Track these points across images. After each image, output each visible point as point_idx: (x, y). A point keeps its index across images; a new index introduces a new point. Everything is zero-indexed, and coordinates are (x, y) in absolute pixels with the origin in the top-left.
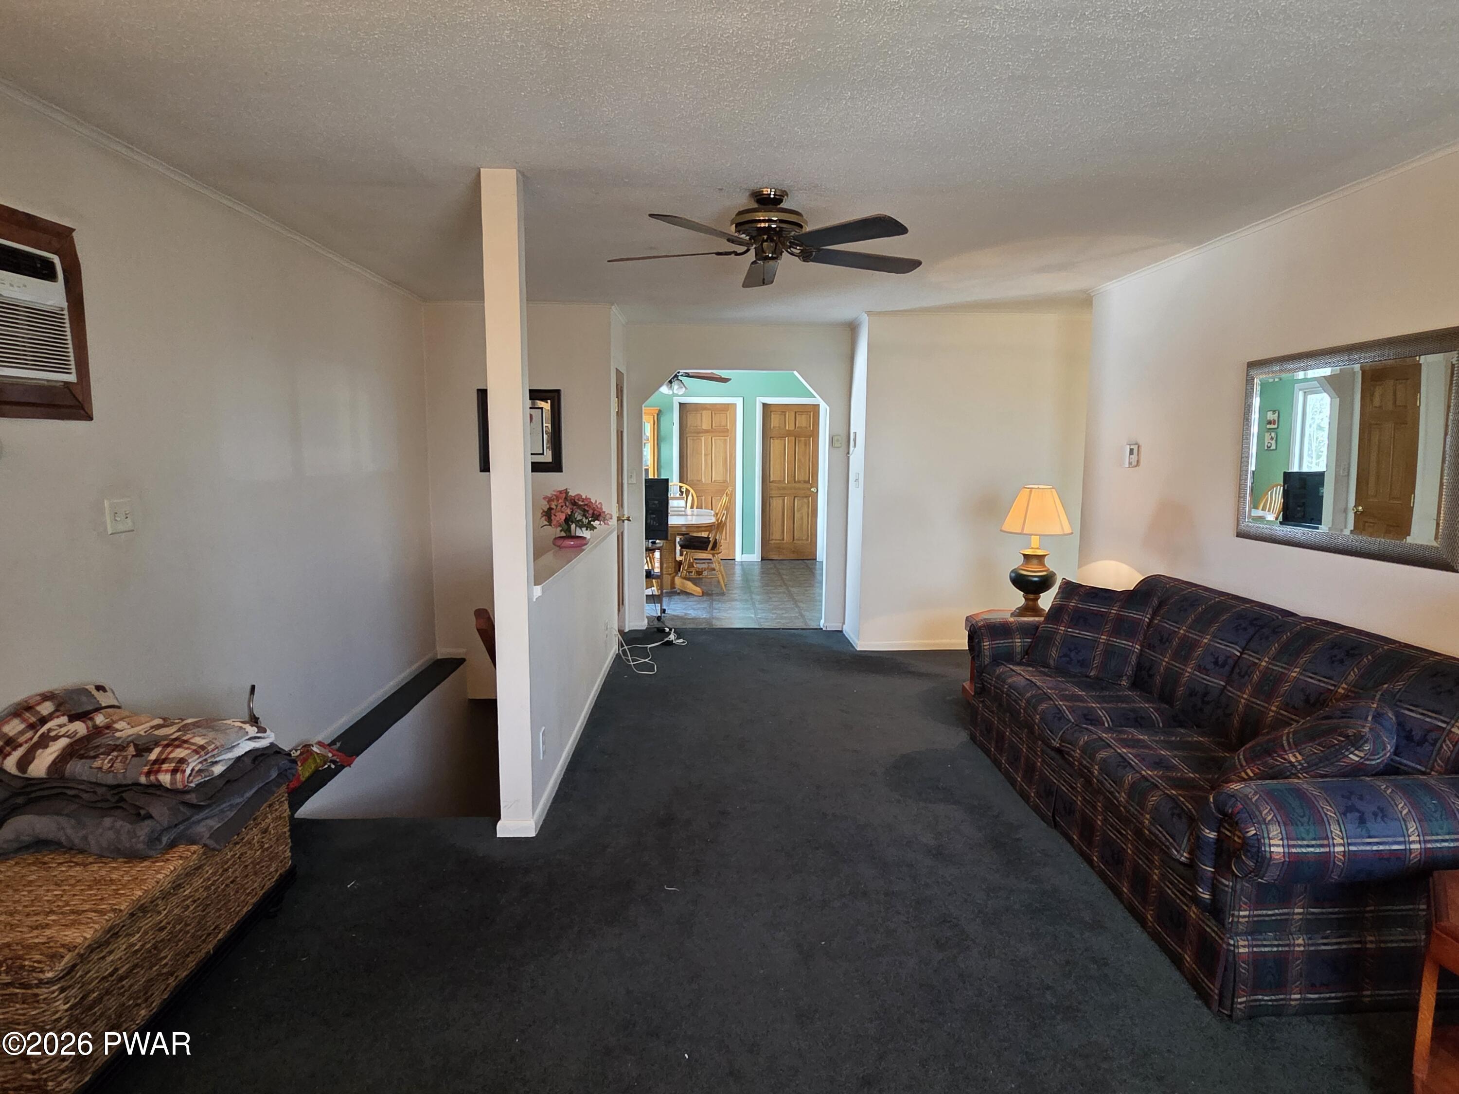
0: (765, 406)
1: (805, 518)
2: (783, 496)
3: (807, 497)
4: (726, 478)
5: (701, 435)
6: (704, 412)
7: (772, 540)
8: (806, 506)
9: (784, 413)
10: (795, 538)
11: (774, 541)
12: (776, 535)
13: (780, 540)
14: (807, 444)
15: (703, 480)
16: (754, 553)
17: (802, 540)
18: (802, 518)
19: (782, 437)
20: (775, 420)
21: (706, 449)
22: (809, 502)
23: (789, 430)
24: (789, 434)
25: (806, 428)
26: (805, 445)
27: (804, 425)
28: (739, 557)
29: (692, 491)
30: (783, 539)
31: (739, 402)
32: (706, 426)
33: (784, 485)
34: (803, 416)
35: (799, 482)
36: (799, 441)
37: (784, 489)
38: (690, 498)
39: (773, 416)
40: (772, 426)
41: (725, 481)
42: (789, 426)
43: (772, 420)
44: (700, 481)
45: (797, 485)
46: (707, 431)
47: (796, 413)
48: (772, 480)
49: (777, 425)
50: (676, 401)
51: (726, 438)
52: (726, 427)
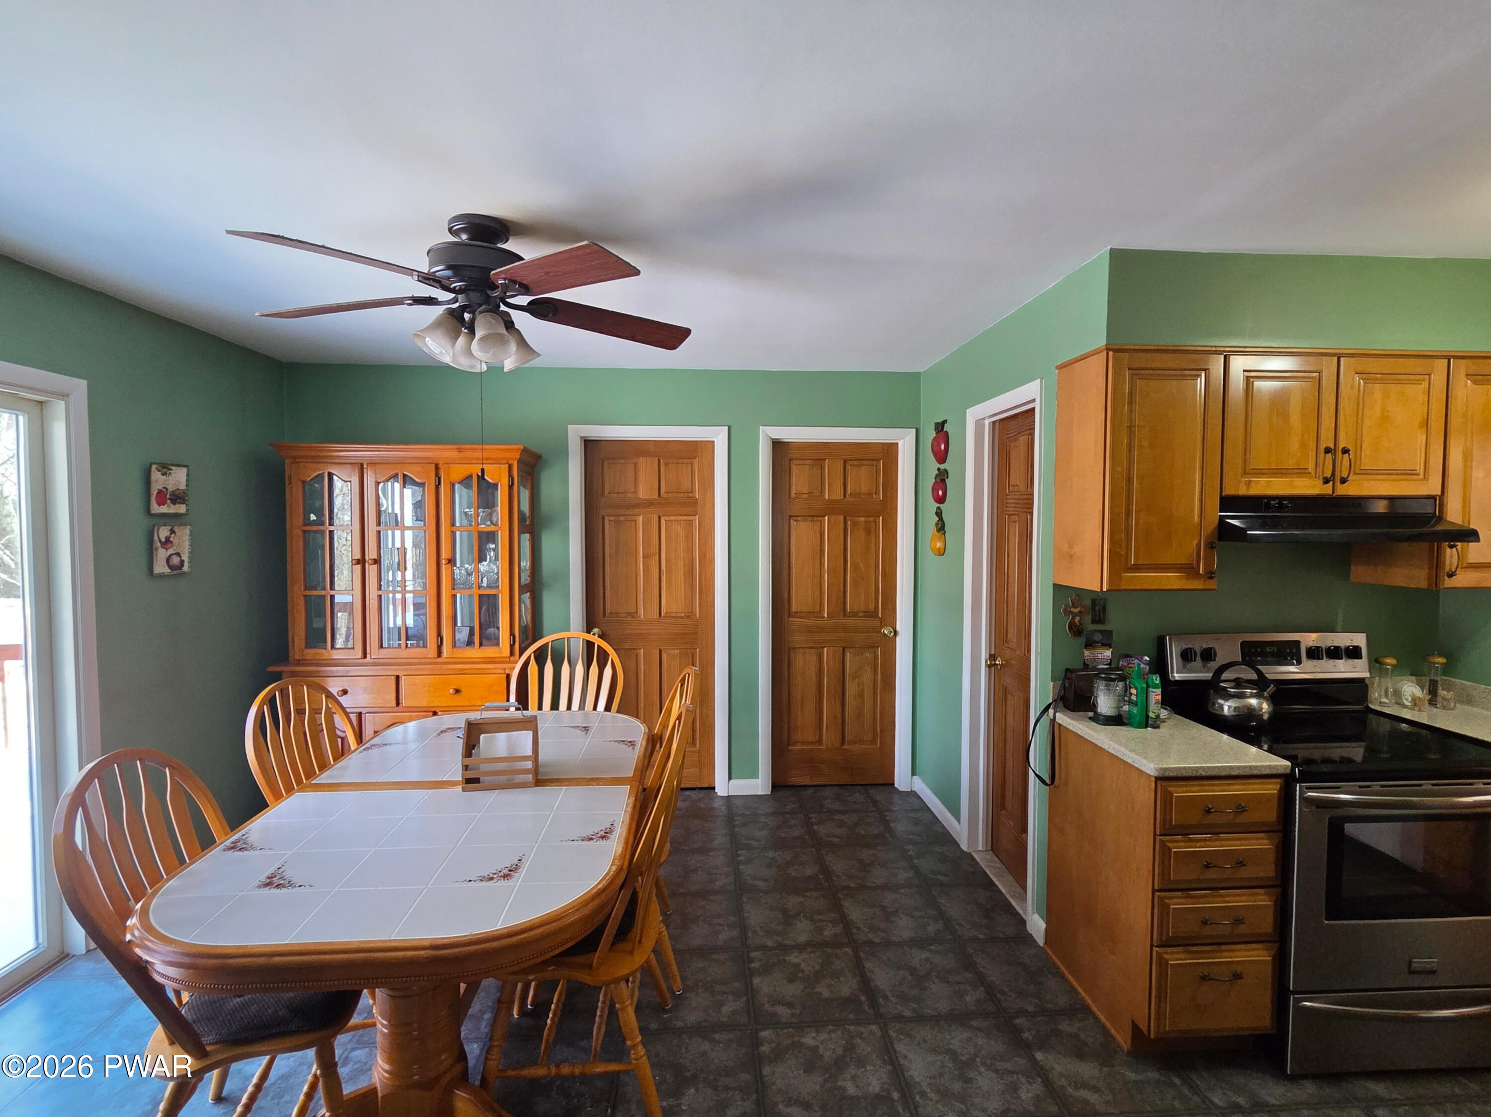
0: (778, 446)
1: (868, 693)
2: (818, 648)
3: (872, 647)
4: (692, 607)
5: (636, 511)
6: (642, 461)
7: (795, 743)
8: (868, 670)
9: (819, 462)
10: (848, 737)
11: (798, 747)
12: (804, 733)
13: (814, 743)
14: (870, 531)
15: (641, 612)
16: (755, 775)
17: (861, 742)
18: (861, 695)
19: (815, 516)
20: (800, 481)
21: (647, 543)
22: (876, 658)
23: (831, 502)
24: (832, 508)
25: (870, 494)
26: (868, 532)
27: (864, 489)
28: (722, 787)
29: (613, 655)
30: (820, 742)
31: (719, 437)
32: (645, 492)
33: (820, 622)
34: (863, 469)
35: (854, 614)
36: (854, 524)
37: (821, 629)
38: (608, 672)
39: (794, 468)
40: (793, 492)
41: (689, 615)
42: (832, 492)
43: (794, 479)
44: (634, 614)
45: (850, 621)
46: (649, 504)
47: (845, 462)
48: (794, 609)
49: (806, 490)
50: (576, 433)
51: (692, 518)
52: (690, 495)
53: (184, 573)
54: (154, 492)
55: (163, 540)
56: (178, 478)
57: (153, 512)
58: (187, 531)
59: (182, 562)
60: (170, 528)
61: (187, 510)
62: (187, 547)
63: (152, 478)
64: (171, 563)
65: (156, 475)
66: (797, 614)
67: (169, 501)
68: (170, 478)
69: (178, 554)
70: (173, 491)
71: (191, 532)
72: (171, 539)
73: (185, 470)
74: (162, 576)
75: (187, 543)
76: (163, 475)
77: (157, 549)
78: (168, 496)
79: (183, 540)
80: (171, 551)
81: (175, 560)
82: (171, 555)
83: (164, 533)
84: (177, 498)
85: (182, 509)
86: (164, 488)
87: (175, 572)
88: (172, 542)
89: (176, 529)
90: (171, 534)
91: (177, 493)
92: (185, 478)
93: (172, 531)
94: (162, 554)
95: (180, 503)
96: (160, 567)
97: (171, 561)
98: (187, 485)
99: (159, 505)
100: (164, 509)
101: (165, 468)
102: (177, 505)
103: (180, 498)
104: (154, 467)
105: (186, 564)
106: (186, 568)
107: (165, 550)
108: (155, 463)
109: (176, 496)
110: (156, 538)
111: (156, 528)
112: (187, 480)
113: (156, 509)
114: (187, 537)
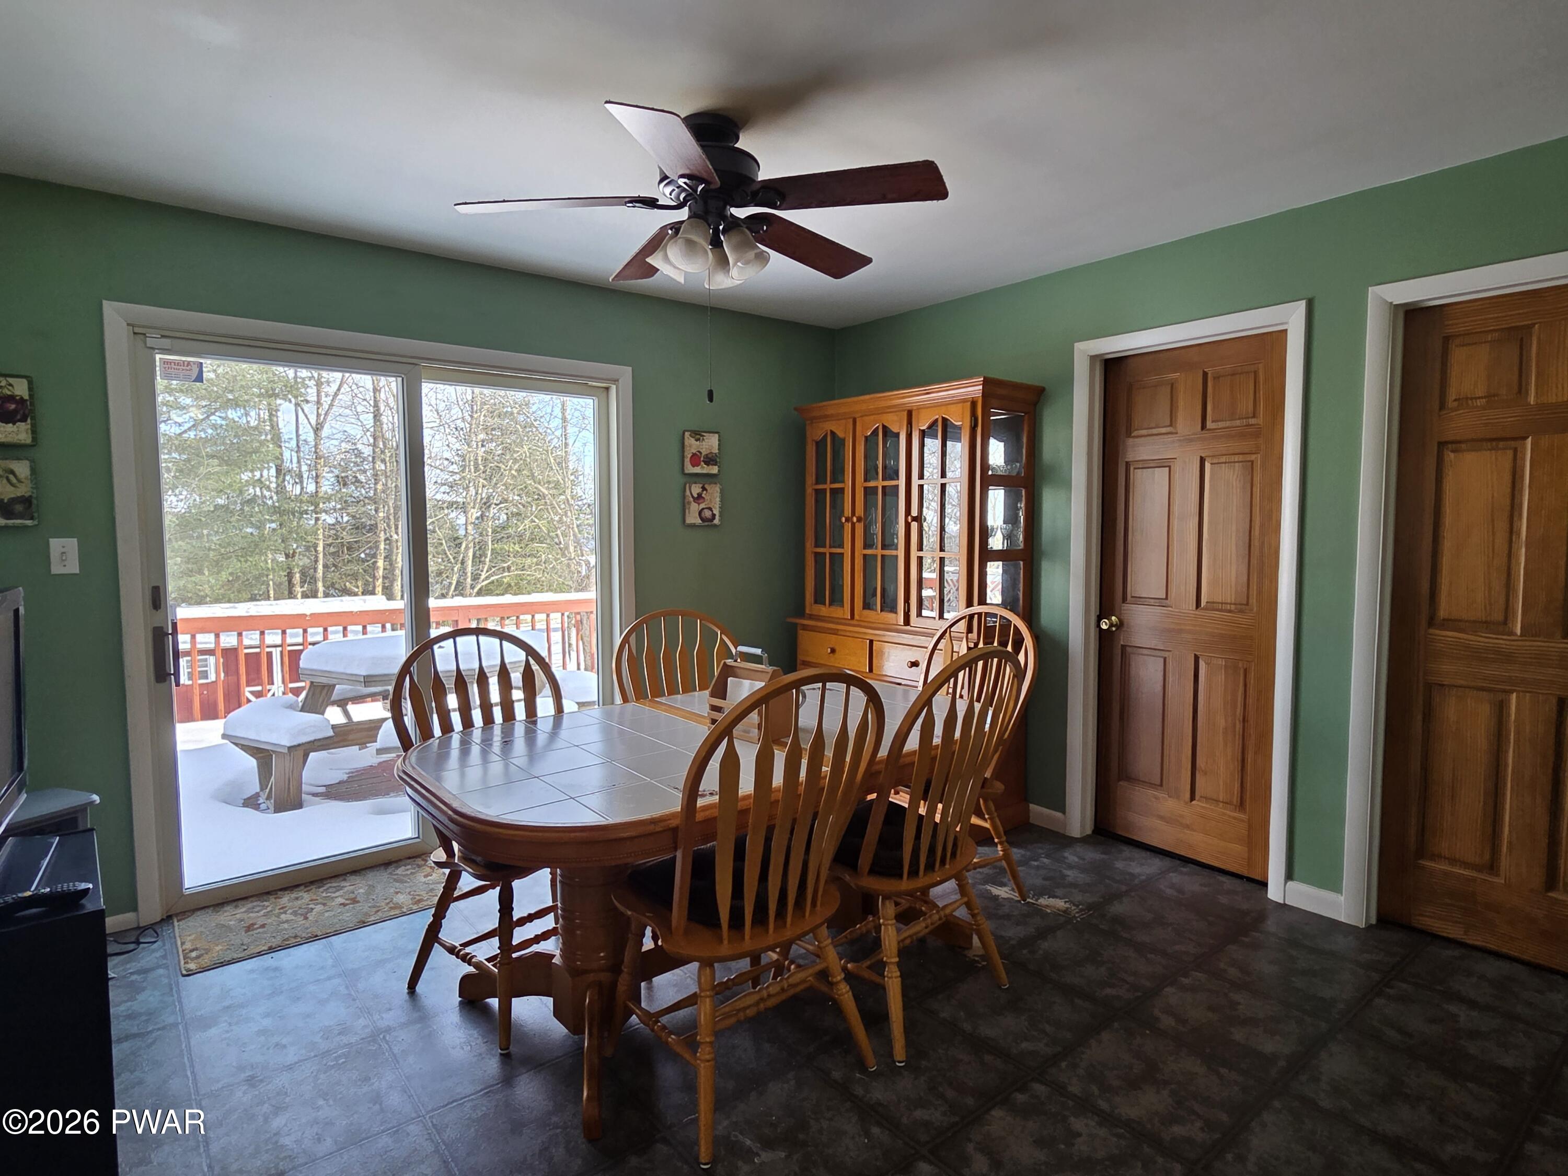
2: (1501, 691)
4: (1248, 595)
6: (1180, 378)
7: (1435, 857)
9: (1516, 333)
11: (1442, 865)
13: (1478, 868)
16: (1336, 889)
19: (1506, 439)
20: (1469, 375)
24: (1544, 421)
28: (1277, 887)
31: (1290, 322)
32: (1183, 423)
33: (1502, 642)
37: (1506, 655)
41: (1243, 609)
46: (1188, 440)
48: (1442, 613)
49: (1482, 390)
50: (1086, 351)
51: (1253, 457)
52: (1252, 421)
53: (715, 526)
54: (688, 455)
55: (696, 496)
56: (711, 443)
57: (686, 471)
58: (717, 488)
59: (714, 515)
60: (701, 486)
61: (719, 471)
62: (719, 503)
63: (686, 443)
64: (703, 515)
65: (690, 441)
66: (1450, 623)
67: (702, 463)
68: (704, 443)
69: (710, 509)
70: (707, 455)
71: (721, 490)
72: (703, 495)
73: (717, 435)
74: (693, 526)
75: (718, 499)
76: (697, 440)
77: (689, 503)
78: (702, 459)
79: (714, 496)
80: (702, 506)
81: (707, 514)
82: (703, 509)
83: (696, 490)
84: (710, 460)
85: (714, 470)
86: (699, 452)
87: (706, 524)
88: (703, 498)
89: (706, 486)
90: (703, 491)
91: (710, 456)
92: (717, 442)
93: (704, 489)
94: (694, 507)
95: (712, 465)
96: (693, 518)
97: (703, 513)
98: (719, 449)
99: (693, 466)
100: (697, 470)
101: (698, 435)
102: (711, 467)
103: (713, 460)
104: (687, 434)
105: (717, 517)
106: (716, 521)
107: (697, 505)
108: (688, 431)
109: (710, 458)
110: (688, 493)
111: (688, 485)
112: (719, 445)
113: (690, 469)
114: (718, 494)
